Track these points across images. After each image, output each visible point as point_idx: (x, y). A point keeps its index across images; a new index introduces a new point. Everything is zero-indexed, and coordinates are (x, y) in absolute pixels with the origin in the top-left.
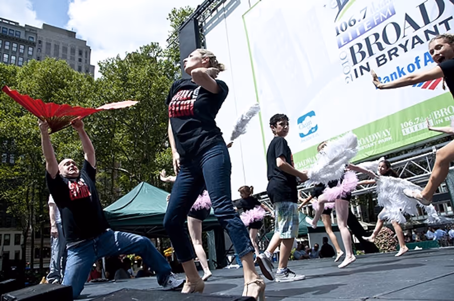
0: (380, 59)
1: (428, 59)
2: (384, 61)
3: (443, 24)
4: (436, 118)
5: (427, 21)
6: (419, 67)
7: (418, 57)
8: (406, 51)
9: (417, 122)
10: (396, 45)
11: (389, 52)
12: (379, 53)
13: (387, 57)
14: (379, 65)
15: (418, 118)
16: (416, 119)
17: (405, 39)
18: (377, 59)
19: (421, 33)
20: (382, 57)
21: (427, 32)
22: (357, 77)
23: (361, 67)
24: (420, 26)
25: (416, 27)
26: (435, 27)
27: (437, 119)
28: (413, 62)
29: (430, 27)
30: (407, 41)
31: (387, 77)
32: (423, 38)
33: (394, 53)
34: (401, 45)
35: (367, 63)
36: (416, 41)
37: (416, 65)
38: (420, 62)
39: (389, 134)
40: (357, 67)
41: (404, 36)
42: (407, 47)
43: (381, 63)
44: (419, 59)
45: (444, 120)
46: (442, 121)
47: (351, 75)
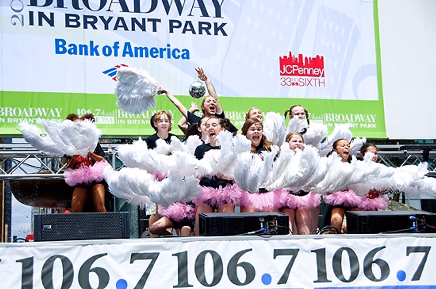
0: (71, 18)
1: (127, 50)
2: (75, 23)
3: (151, 23)
4: (119, 117)
5: (137, 9)
6: (116, 55)
7: (118, 43)
8: (106, 28)
9: (98, 114)
10: (97, 14)
11: (85, 17)
12: (72, 11)
13: (81, 21)
14: (68, 25)
15: (99, 110)
16: (96, 110)
17: (110, 14)
18: (67, 16)
19: (128, 17)
20: (74, 18)
21: (134, 20)
22: (31, 23)
23: (41, 15)
24: (130, 10)
25: (125, 9)
26: (144, 20)
27: (120, 119)
28: (112, 45)
29: (139, 17)
30: (111, 18)
31: (75, 46)
32: (129, 25)
33: (90, 22)
34: (102, 18)
35: (52, 14)
36: (121, 24)
37: (113, 50)
38: (118, 49)
39: (59, 116)
40: (36, 10)
41: (109, 10)
42: (109, 24)
43: (71, 23)
44: (118, 45)
45: (126, 122)
46: (124, 122)
47: (22, 16)
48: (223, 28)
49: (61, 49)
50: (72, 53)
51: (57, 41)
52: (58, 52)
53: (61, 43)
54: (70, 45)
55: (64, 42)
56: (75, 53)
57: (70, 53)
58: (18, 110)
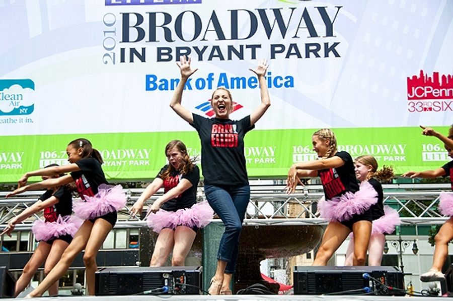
0: (163, 51)
1: (223, 82)
2: (167, 57)
3: (250, 49)
5: (234, 36)
6: (210, 87)
7: (213, 74)
8: (200, 59)
10: (190, 45)
11: (178, 49)
12: (163, 43)
13: (174, 54)
14: (159, 60)
17: (204, 43)
18: (159, 49)
19: (224, 46)
20: (166, 51)
21: (231, 48)
22: (123, 60)
23: (133, 51)
24: (226, 38)
25: (221, 36)
26: (242, 47)
28: (205, 77)
29: (236, 44)
30: (205, 48)
31: (166, 81)
32: (225, 54)
33: (182, 53)
34: (196, 48)
35: (144, 50)
36: (216, 53)
37: (207, 82)
38: (213, 81)
40: (127, 46)
41: (204, 39)
42: (203, 55)
43: (163, 57)
44: (213, 77)
47: (114, 54)
48: (335, 48)
49: (152, 86)
50: (163, 89)
51: (148, 77)
52: (148, 89)
53: (152, 79)
54: (161, 81)
55: (155, 77)
56: (166, 89)
57: (161, 89)
58: (107, 152)
